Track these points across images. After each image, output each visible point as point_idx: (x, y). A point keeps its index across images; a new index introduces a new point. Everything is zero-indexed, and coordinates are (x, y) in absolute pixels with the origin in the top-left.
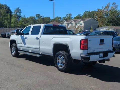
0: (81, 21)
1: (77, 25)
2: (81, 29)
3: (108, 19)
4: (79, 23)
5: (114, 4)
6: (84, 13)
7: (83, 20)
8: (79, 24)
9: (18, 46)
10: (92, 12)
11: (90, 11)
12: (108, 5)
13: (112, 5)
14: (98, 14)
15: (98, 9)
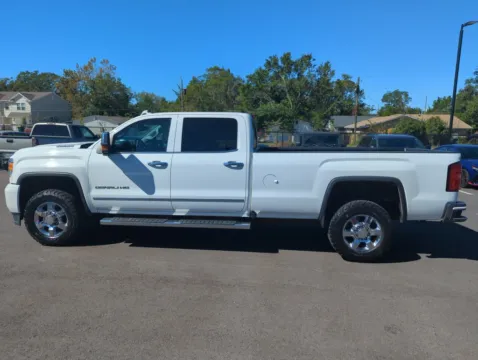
0: (19, 97)
1: (7, 108)
2: (24, 120)
3: (98, 100)
4: (13, 104)
5: (105, 62)
6: (19, 77)
7: (26, 96)
8: (16, 106)
9: (95, 199)
10: (44, 75)
11: (36, 72)
12: (90, 64)
13: (100, 65)
14: (68, 82)
15: (67, 69)
